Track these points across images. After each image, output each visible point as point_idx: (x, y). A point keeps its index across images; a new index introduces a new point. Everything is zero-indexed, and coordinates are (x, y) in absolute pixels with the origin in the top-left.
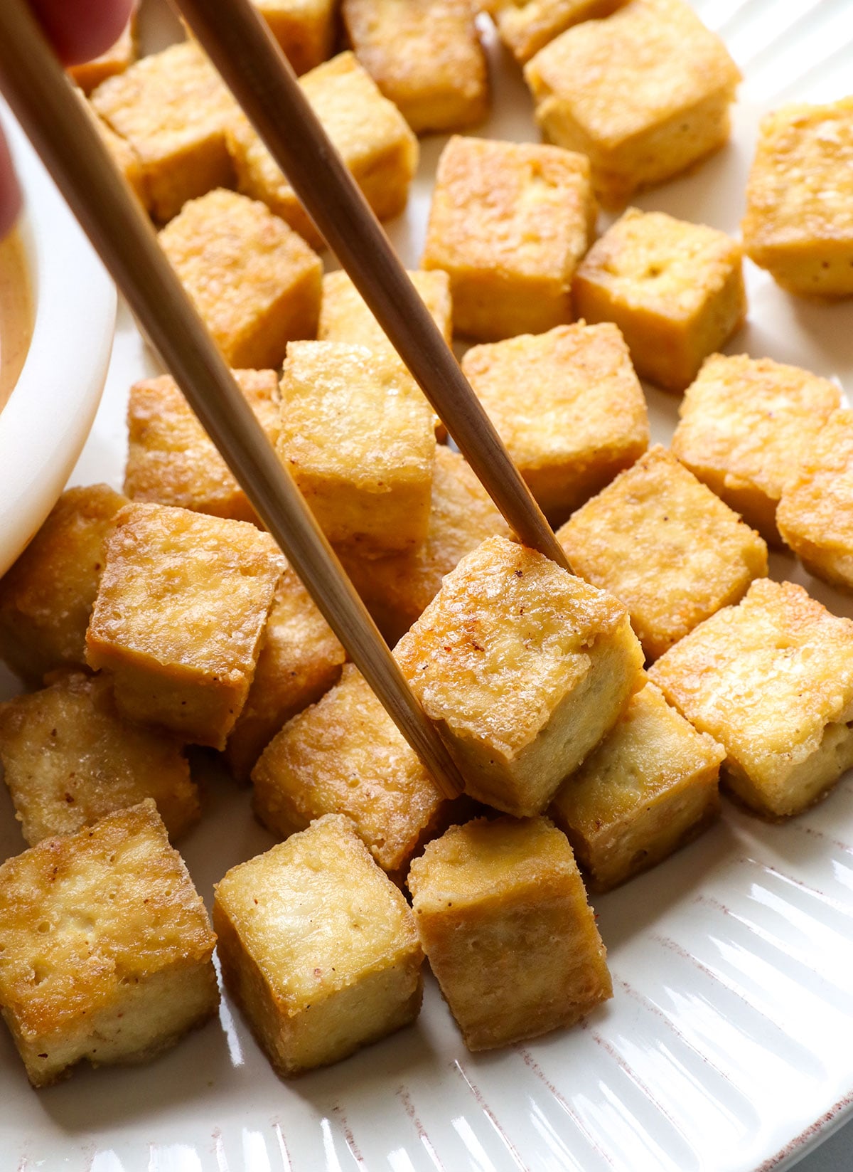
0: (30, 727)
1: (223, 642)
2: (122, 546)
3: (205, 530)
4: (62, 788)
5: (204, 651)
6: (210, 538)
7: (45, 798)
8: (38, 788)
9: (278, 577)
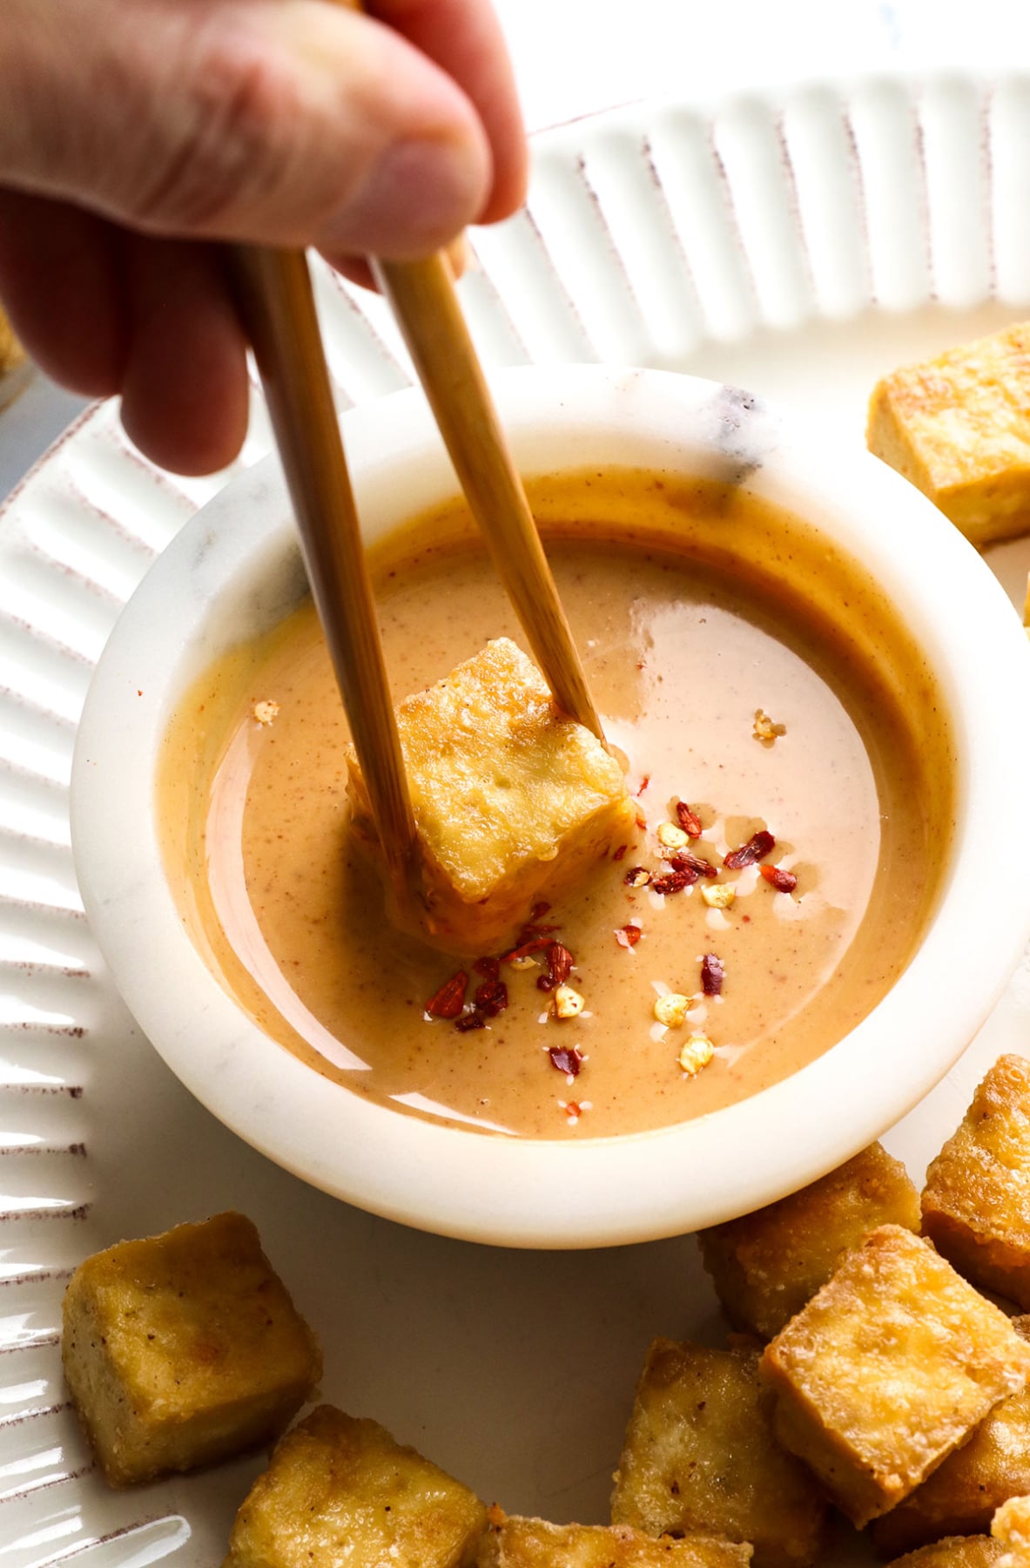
0: (681, 1384)
1: (900, 1438)
2: (859, 1271)
3: (956, 1300)
4: (675, 1472)
5: (876, 1436)
6: (957, 1313)
7: (652, 1473)
8: (651, 1457)
9: (1002, 1397)
